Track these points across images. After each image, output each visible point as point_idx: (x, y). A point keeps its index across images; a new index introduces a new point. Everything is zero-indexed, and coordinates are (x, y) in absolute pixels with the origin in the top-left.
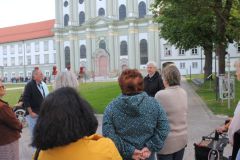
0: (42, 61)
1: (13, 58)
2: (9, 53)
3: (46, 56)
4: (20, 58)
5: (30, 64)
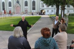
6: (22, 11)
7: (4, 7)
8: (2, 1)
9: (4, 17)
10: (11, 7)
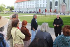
0: (42, 6)
1: (33, 5)
2: (32, 3)
3: (44, 5)
4: (35, 5)
5: (38, 7)
6: (67, 10)
7: (51, 6)
8: (50, 1)
9: (50, 15)
10: (57, 6)
